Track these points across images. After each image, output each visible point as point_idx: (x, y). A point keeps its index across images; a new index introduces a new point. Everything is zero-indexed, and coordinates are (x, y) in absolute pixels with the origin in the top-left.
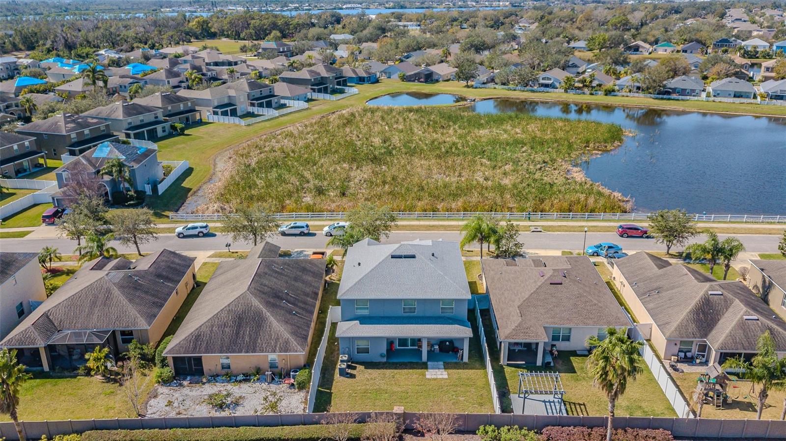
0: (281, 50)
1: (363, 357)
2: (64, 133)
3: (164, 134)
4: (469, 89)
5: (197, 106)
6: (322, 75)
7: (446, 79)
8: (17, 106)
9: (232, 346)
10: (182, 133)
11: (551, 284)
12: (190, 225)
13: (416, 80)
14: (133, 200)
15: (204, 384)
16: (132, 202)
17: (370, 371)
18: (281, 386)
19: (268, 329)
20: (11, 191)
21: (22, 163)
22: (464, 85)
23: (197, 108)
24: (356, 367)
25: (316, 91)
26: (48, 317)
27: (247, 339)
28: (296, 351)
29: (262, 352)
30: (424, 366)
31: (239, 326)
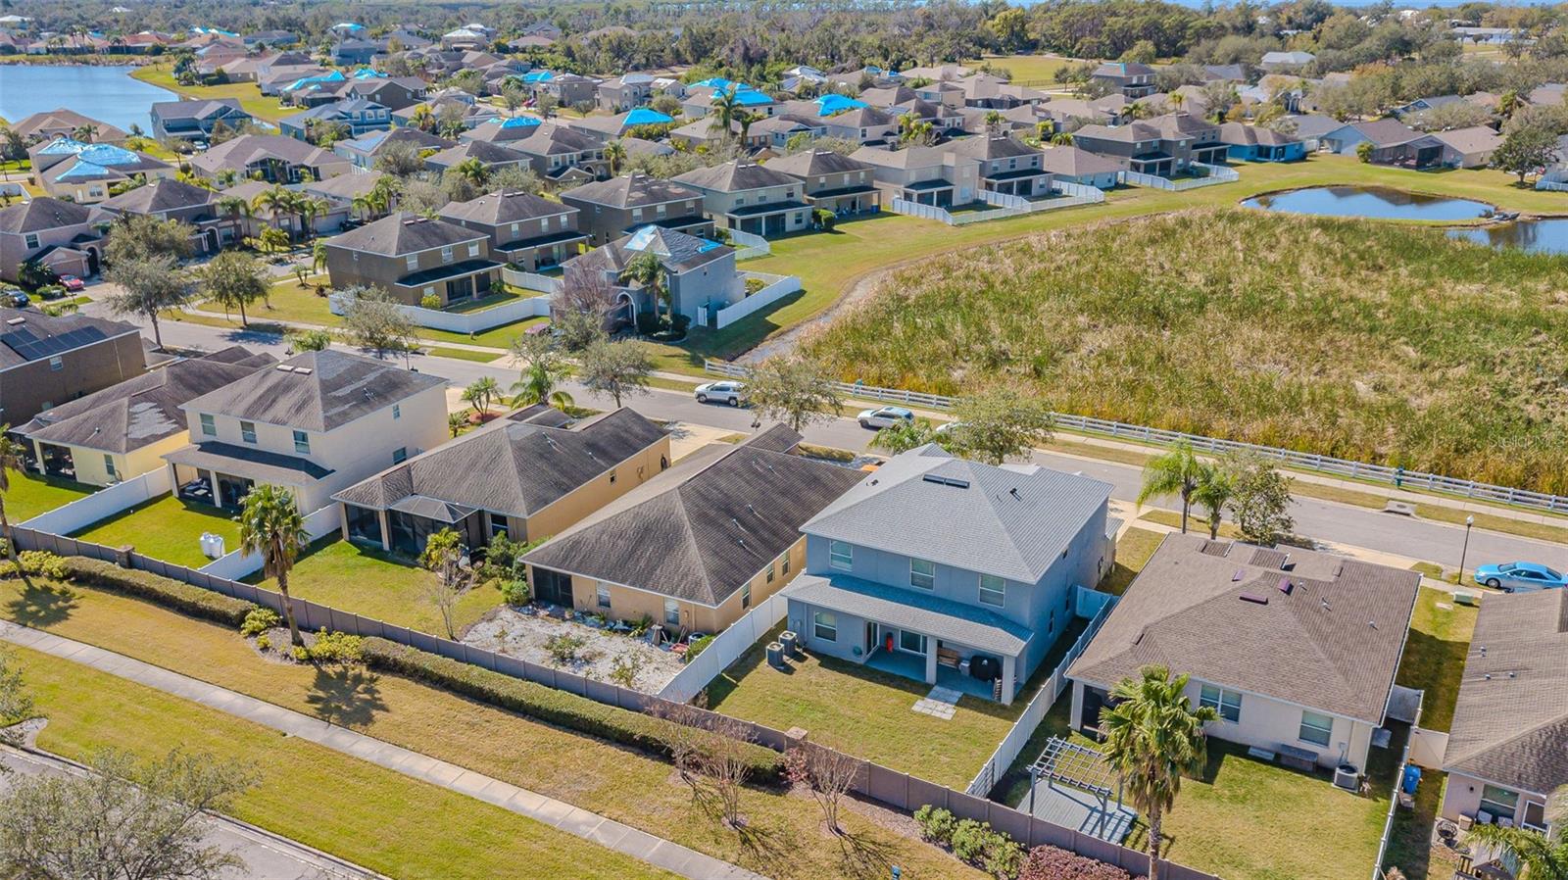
0: (1134, 82)
1: (823, 644)
2: (622, 207)
3: (798, 227)
4: (1520, 192)
5: (877, 179)
6: (1164, 138)
7: (1477, 163)
8: (600, 157)
9: (617, 570)
10: (828, 227)
11: (1241, 598)
12: (719, 384)
13: (1397, 160)
14: (667, 330)
15: (564, 620)
16: (663, 333)
17: (823, 670)
18: (669, 654)
19: (680, 556)
20: (514, 291)
21: (550, 248)
22: (1512, 182)
23: (876, 184)
24: (806, 658)
25: (1142, 169)
26: (409, 472)
27: (642, 564)
28: (705, 602)
29: (655, 590)
30: (924, 689)
31: (640, 541)
